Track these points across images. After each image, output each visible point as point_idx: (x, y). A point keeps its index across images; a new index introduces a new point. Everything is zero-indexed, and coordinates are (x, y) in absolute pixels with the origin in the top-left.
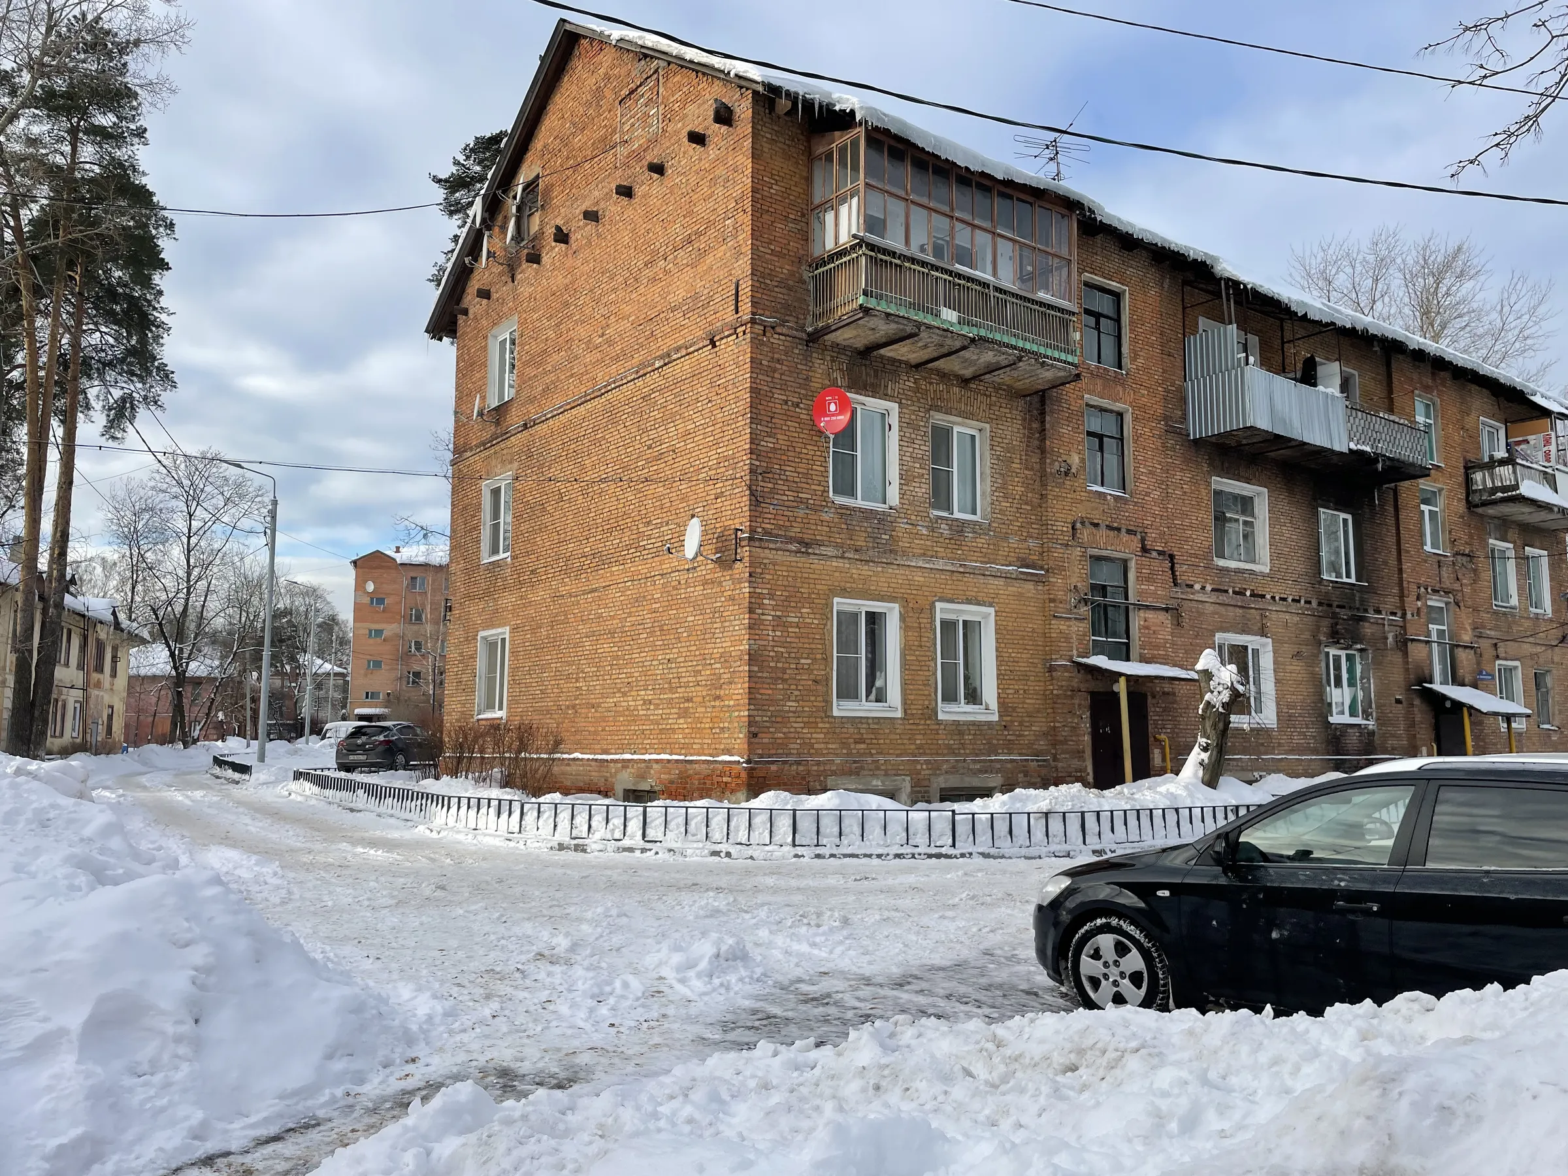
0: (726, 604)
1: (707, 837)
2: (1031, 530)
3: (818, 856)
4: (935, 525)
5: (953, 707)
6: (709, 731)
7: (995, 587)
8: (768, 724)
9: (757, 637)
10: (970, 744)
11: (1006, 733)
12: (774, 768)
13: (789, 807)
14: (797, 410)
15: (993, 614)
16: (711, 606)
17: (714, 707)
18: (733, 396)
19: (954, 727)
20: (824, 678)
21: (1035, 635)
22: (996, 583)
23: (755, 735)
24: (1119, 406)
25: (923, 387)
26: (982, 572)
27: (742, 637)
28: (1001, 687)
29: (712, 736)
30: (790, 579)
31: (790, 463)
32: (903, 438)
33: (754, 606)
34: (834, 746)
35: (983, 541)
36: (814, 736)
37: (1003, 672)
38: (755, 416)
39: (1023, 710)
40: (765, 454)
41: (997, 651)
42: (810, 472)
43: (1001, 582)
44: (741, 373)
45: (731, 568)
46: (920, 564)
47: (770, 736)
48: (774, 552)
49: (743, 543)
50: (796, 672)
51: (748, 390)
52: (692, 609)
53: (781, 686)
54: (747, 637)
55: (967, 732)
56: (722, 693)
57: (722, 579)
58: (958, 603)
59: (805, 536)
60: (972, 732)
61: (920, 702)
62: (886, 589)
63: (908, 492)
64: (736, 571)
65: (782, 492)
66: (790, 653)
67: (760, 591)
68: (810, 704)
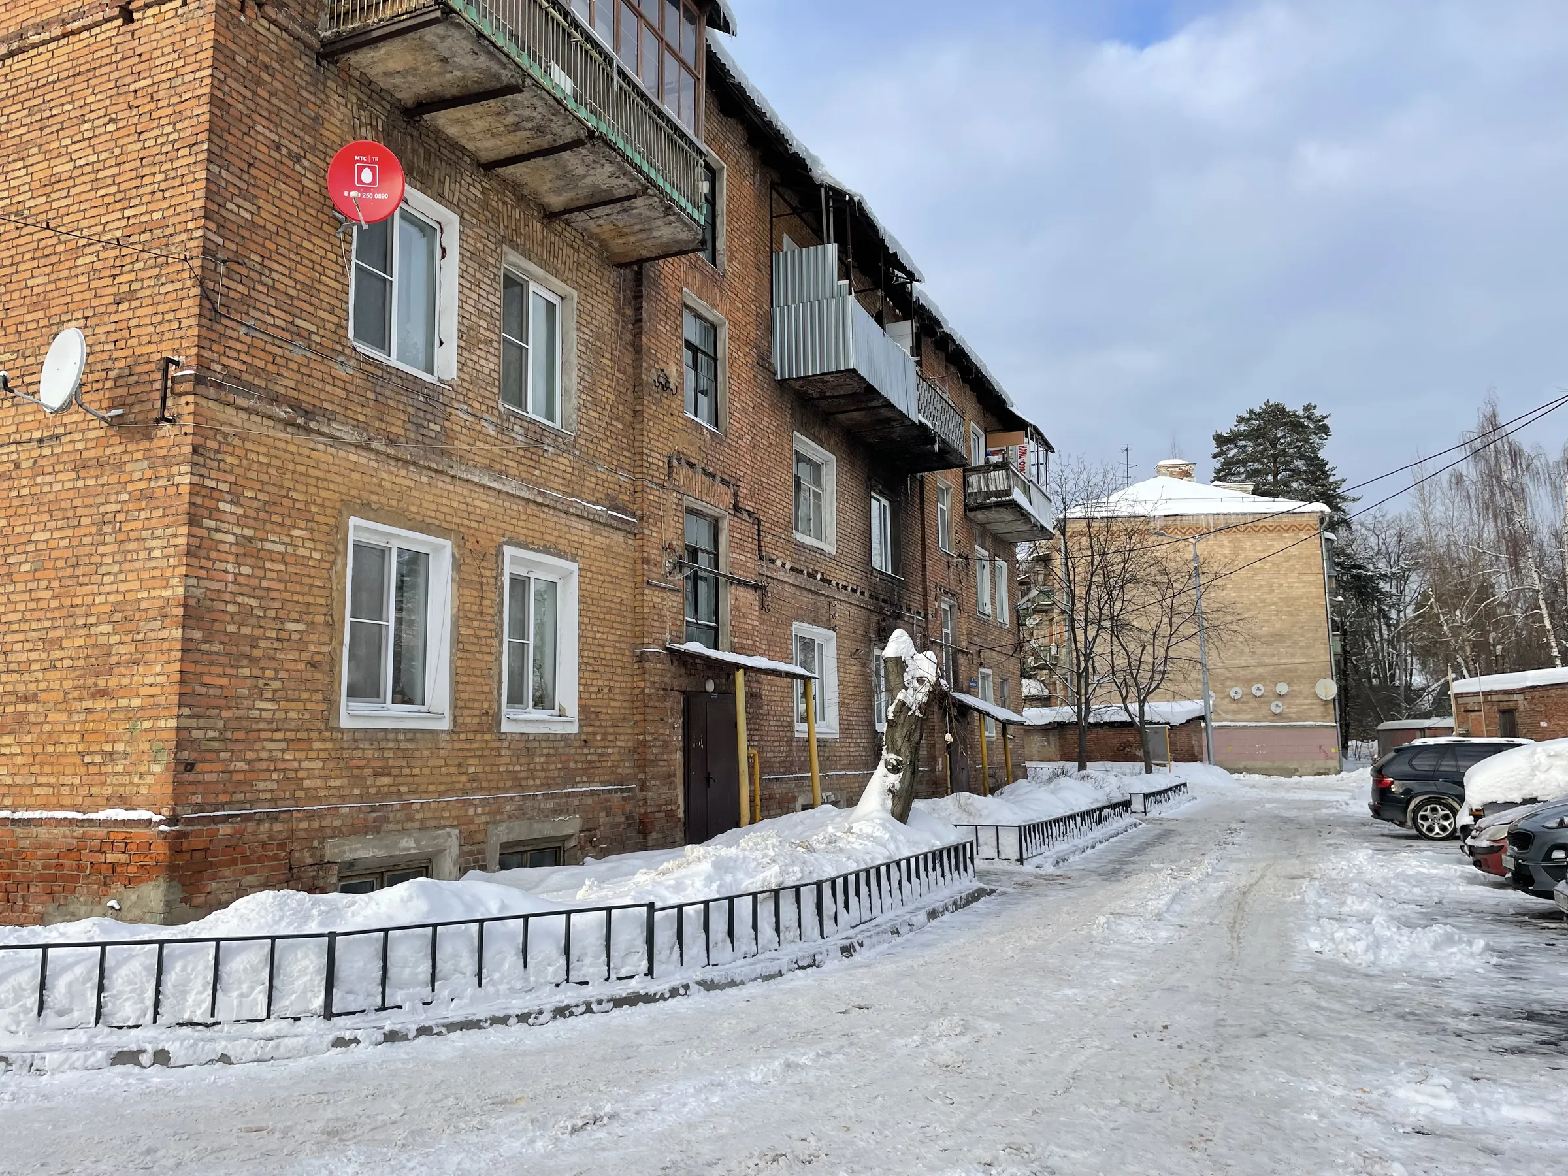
0: (131, 506)
1: (99, 1014)
2: (622, 458)
3: (392, 1037)
4: (506, 425)
5: (518, 713)
6: (77, 760)
7: (579, 533)
8: (216, 745)
9: (203, 573)
10: (543, 770)
11: (586, 751)
12: (225, 829)
13: (313, 928)
14: (297, 167)
15: (576, 573)
16: (94, 511)
17: (89, 711)
18: (170, 111)
19: (522, 745)
20: (328, 659)
21: (624, 608)
22: (581, 526)
23: (189, 767)
24: (713, 315)
25: (494, 204)
26: (565, 508)
27: (169, 572)
28: (583, 681)
29: (83, 770)
30: (272, 471)
31: (280, 259)
32: (465, 275)
33: (201, 511)
34: (338, 783)
35: (567, 462)
36: (305, 764)
37: (586, 660)
38: (217, 150)
39: (608, 717)
40: (234, 228)
41: (579, 628)
42: (316, 285)
43: (586, 526)
44: (189, 69)
45: (148, 436)
46: (486, 481)
47: (219, 767)
48: (244, 415)
49: (180, 388)
50: (276, 645)
51: (205, 99)
52: (46, 517)
53: (246, 672)
54: (182, 570)
55: (538, 751)
56: (113, 683)
57: (125, 458)
58: (533, 550)
59: (303, 397)
60: (545, 751)
61: (477, 704)
62: (433, 514)
63: (470, 363)
64: (156, 443)
65: (264, 308)
66: (265, 609)
67: (213, 484)
68: (300, 705)
